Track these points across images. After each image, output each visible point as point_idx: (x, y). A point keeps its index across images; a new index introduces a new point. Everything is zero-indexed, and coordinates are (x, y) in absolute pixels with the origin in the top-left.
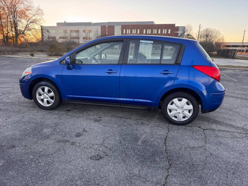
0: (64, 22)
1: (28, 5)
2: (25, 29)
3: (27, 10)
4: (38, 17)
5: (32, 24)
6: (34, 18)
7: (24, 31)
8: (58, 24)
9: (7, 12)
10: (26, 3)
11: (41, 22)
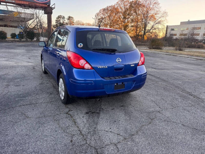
0: (187, 21)
1: (158, 10)
2: (151, 29)
3: (156, 14)
4: (162, 19)
5: (157, 24)
6: (159, 20)
7: (150, 30)
8: (181, 23)
9: (142, 17)
10: (156, 9)
11: (165, 22)
